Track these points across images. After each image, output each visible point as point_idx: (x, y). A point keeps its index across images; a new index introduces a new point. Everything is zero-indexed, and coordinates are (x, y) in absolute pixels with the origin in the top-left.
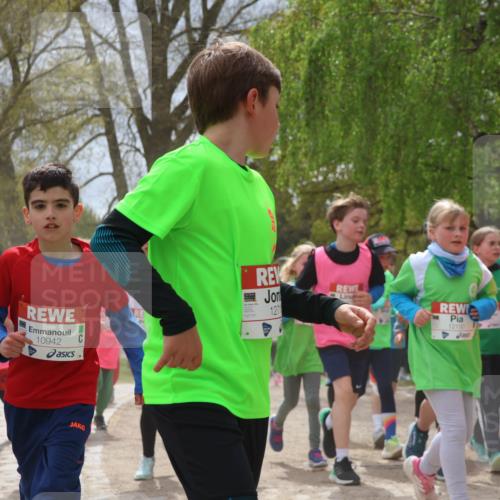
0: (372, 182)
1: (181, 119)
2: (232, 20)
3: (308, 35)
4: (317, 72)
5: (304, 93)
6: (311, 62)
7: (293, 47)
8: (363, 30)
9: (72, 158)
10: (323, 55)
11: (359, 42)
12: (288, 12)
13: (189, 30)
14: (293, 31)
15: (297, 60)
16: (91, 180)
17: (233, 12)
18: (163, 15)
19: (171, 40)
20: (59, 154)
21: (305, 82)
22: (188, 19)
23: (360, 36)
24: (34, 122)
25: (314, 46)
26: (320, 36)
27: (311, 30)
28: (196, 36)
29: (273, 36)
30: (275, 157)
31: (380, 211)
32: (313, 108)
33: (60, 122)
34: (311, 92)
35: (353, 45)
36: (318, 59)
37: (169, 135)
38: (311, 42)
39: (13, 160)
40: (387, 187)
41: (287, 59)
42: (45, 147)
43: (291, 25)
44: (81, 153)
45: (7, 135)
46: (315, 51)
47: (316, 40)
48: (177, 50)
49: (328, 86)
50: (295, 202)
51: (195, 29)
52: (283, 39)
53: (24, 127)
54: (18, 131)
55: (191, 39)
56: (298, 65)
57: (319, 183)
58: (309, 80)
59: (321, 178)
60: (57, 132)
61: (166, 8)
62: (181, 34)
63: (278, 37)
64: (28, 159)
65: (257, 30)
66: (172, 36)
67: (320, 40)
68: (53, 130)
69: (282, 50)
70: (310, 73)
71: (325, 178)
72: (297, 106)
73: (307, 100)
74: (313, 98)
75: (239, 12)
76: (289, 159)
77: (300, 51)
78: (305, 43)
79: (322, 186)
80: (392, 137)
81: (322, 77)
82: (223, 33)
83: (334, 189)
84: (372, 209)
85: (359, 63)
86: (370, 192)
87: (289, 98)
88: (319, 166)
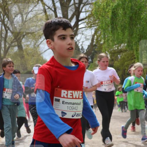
0: (132, 49)
3: (111, 4)
4: (114, 16)
5: (110, 22)
6: (112, 12)
7: (107, 8)
8: (128, 2)
9: (40, 44)
10: (116, 10)
11: (127, 6)
13: (75, 4)
14: (107, 3)
15: (108, 12)
16: (46, 51)
19: (69, 7)
20: (36, 43)
21: (111, 19)
23: (128, 4)
24: (28, 33)
25: (113, 7)
26: (115, 4)
27: (112, 3)
28: (77, 5)
29: (101, 5)
30: (102, 42)
31: (135, 58)
32: (113, 27)
33: (36, 33)
34: (112, 22)
35: (125, 7)
38: (112, 6)
39: (23, 45)
41: (105, 12)
42: (32, 41)
43: (106, 1)
44: (42, 42)
45: (20, 37)
46: (114, 9)
47: (114, 6)
48: (71, 10)
49: (118, 20)
51: (77, 3)
52: (104, 6)
53: (25, 35)
54: (24, 36)
55: (75, 6)
56: (108, 13)
57: (116, 50)
59: (116, 48)
60: (35, 36)
62: (72, 5)
63: (102, 5)
64: (27, 45)
65: (96, 3)
66: (69, 6)
67: (115, 6)
68: (34, 36)
69: (104, 9)
70: (112, 16)
71: (118, 48)
72: (109, 26)
73: (111, 24)
74: (113, 24)
76: (106, 43)
77: (109, 9)
78: (111, 7)
79: (117, 51)
80: (138, 35)
81: (116, 17)
82: (85, 4)
83: (121, 51)
84: (133, 58)
85: (128, 12)
86: (132, 52)
87: (106, 24)
88: (116, 45)
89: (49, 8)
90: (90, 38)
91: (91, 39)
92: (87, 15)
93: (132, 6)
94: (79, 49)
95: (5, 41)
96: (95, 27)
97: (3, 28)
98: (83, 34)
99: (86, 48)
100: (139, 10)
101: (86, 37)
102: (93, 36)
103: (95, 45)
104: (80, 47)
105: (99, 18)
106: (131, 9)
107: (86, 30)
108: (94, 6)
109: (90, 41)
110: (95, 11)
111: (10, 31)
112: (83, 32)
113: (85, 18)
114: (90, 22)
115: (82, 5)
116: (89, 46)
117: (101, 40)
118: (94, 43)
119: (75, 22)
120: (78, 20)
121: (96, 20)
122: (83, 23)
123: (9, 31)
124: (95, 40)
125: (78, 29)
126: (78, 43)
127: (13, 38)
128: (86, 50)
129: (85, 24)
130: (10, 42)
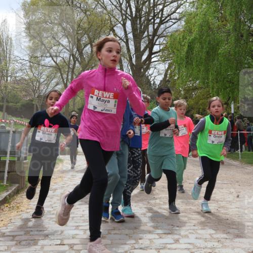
0: (208, 86)
1: (145, 65)
2: (163, 32)
3: (188, 38)
4: (190, 50)
5: (185, 56)
6: (188, 46)
7: (183, 41)
8: (206, 36)
10: (193, 44)
12: (182, 30)
13: (148, 36)
14: (183, 36)
15: (184, 45)
17: (163, 30)
18: (140, 31)
21: (186, 53)
22: (148, 32)
23: (205, 38)
25: (190, 41)
26: (192, 38)
27: (189, 36)
28: (150, 37)
29: (176, 37)
30: (176, 78)
32: (188, 62)
34: (187, 56)
35: (203, 41)
36: (191, 45)
37: (141, 70)
40: (213, 89)
41: (181, 45)
43: (182, 34)
46: (190, 43)
48: (144, 42)
49: (194, 54)
50: (182, 92)
51: (150, 35)
52: (180, 39)
55: (149, 39)
56: (184, 47)
58: (187, 52)
59: (191, 85)
61: (141, 28)
62: (146, 36)
63: (178, 38)
65: (171, 35)
67: (192, 39)
69: (179, 43)
71: (193, 85)
72: (184, 61)
73: (186, 59)
75: (165, 30)
76: (180, 79)
77: (185, 43)
78: (187, 40)
79: (191, 88)
80: (216, 72)
81: (192, 51)
82: (159, 37)
83: (195, 89)
84: (208, 96)
85: (204, 47)
86: (208, 90)
87: (181, 58)
88: (190, 81)
89: (121, 39)
90: (163, 72)
91: (164, 74)
92: (161, 48)
93: (210, 41)
94: (151, 84)
95: (73, 72)
96: (169, 61)
97: (72, 58)
98: (155, 68)
99: (158, 83)
100: (218, 45)
101: (159, 71)
102: (167, 71)
103: (168, 81)
104: (152, 82)
105: (174, 52)
106: (209, 44)
107: (160, 63)
108: (169, 38)
109: (163, 76)
110: (170, 44)
111: (79, 61)
112: (156, 66)
113: (159, 51)
114: (165, 56)
115: (156, 37)
116: (161, 81)
117: (175, 76)
118: (167, 79)
119: (148, 55)
120: (151, 53)
121: (170, 54)
122: (156, 56)
123: (77, 62)
124: (168, 76)
125: (150, 62)
126: (150, 77)
127: (81, 69)
128: (158, 86)
129: (159, 57)
130: (77, 74)
